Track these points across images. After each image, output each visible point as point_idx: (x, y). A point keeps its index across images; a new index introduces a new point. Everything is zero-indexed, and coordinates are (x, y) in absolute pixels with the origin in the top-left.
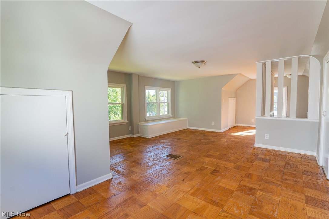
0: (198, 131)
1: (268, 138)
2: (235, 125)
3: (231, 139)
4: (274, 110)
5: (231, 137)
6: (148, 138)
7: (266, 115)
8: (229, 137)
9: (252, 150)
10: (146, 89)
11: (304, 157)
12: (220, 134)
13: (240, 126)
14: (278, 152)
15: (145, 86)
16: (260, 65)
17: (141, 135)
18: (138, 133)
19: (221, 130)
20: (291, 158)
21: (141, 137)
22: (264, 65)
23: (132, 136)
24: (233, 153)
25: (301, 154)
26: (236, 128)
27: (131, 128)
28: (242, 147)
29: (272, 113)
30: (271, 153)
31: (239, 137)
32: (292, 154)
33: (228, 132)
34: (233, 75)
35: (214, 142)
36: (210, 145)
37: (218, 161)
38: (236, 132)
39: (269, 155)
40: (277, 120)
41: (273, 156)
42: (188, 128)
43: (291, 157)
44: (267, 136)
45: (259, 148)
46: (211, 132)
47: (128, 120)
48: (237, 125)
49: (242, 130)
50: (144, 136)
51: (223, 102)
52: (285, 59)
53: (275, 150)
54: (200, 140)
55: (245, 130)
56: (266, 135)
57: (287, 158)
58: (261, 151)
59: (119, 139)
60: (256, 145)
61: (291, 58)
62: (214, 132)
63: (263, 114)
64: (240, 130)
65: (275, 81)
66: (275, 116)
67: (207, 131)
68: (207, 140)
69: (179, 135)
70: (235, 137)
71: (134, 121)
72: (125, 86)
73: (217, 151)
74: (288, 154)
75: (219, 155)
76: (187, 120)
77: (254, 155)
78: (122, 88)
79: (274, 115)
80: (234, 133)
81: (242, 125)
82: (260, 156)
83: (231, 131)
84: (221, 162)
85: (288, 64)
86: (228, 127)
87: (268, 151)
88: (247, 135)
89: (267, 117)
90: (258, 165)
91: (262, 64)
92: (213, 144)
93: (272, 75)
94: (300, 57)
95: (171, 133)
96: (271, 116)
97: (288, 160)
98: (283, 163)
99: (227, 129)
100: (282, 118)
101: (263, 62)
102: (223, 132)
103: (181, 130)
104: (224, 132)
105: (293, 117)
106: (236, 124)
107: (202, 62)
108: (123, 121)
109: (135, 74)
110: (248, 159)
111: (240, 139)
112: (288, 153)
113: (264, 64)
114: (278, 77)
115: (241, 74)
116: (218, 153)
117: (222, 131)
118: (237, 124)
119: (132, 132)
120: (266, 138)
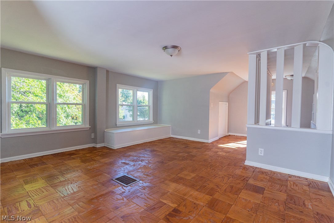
0: (182, 140)
1: (262, 155)
2: (227, 134)
3: (218, 152)
4: (272, 118)
5: (218, 150)
6: (114, 148)
7: (260, 123)
8: (217, 150)
9: (241, 170)
10: (119, 88)
11: (312, 183)
12: (207, 145)
13: (233, 135)
14: (275, 175)
15: (117, 84)
16: (252, 58)
17: (107, 145)
18: (103, 142)
19: (208, 139)
20: (294, 186)
21: (107, 147)
22: (258, 59)
23: (95, 145)
24: (214, 176)
25: (307, 179)
26: (228, 138)
27: (95, 136)
28: (229, 165)
29: (269, 120)
30: (266, 177)
31: (229, 150)
32: (295, 179)
33: (217, 143)
34: (223, 74)
35: (195, 156)
36: (188, 162)
37: (189, 189)
38: (226, 143)
39: (264, 180)
40: (274, 130)
41: (269, 181)
42: (172, 136)
43: (294, 183)
44: (261, 152)
45: (251, 167)
46: (196, 143)
47: (90, 126)
48: (230, 134)
49: (233, 141)
50: (109, 146)
51: (212, 106)
52: (286, 49)
53: (271, 171)
54: (179, 152)
55: (238, 141)
56: (260, 149)
57: (289, 186)
58: (253, 172)
59: (75, 149)
60: (247, 163)
61: (294, 46)
62: (201, 142)
63: (257, 121)
64: (231, 140)
65: (273, 84)
66: (273, 124)
67: (193, 141)
68: (187, 153)
69: (156, 145)
70: (224, 149)
71: (99, 126)
72: (88, 82)
73: (193, 171)
74: (289, 179)
75: (193, 178)
76: (170, 126)
77: (242, 179)
78: (83, 84)
79: (271, 123)
80: (223, 144)
81: (236, 134)
82: (251, 181)
83: (221, 141)
84: (192, 193)
85: (289, 56)
86: (218, 136)
87: (263, 172)
88: (239, 148)
89: (262, 125)
90: (246, 200)
91: (255, 56)
92: (191, 160)
93: (269, 75)
94: (306, 44)
95: (148, 142)
96: (267, 124)
97: (290, 191)
98: (283, 197)
99: (217, 138)
100: (281, 127)
101: (257, 53)
102: (210, 143)
103: (162, 138)
104: (212, 143)
105: (296, 127)
106: (228, 132)
107: (175, 47)
108: (83, 126)
109: (102, 68)
110: (232, 187)
111: (229, 152)
112: (290, 177)
113: (259, 56)
114: (275, 79)
115: (232, 73)
116: (193, 175)
117: (210, 141)
118: (230, 132)
119: (95, 141)
120: (260, 154)
